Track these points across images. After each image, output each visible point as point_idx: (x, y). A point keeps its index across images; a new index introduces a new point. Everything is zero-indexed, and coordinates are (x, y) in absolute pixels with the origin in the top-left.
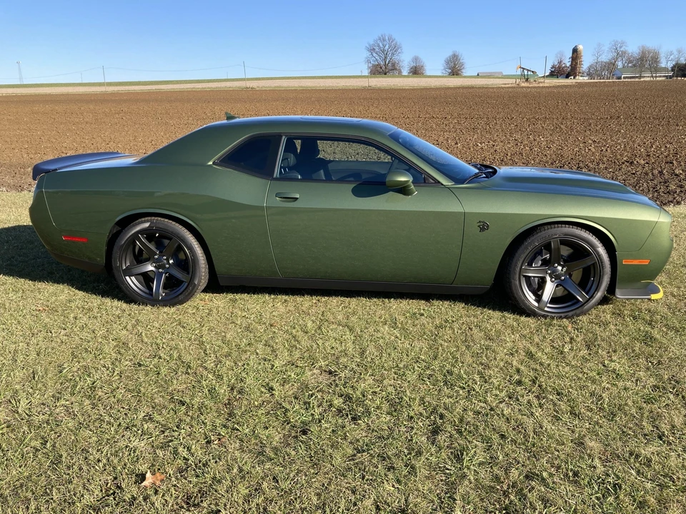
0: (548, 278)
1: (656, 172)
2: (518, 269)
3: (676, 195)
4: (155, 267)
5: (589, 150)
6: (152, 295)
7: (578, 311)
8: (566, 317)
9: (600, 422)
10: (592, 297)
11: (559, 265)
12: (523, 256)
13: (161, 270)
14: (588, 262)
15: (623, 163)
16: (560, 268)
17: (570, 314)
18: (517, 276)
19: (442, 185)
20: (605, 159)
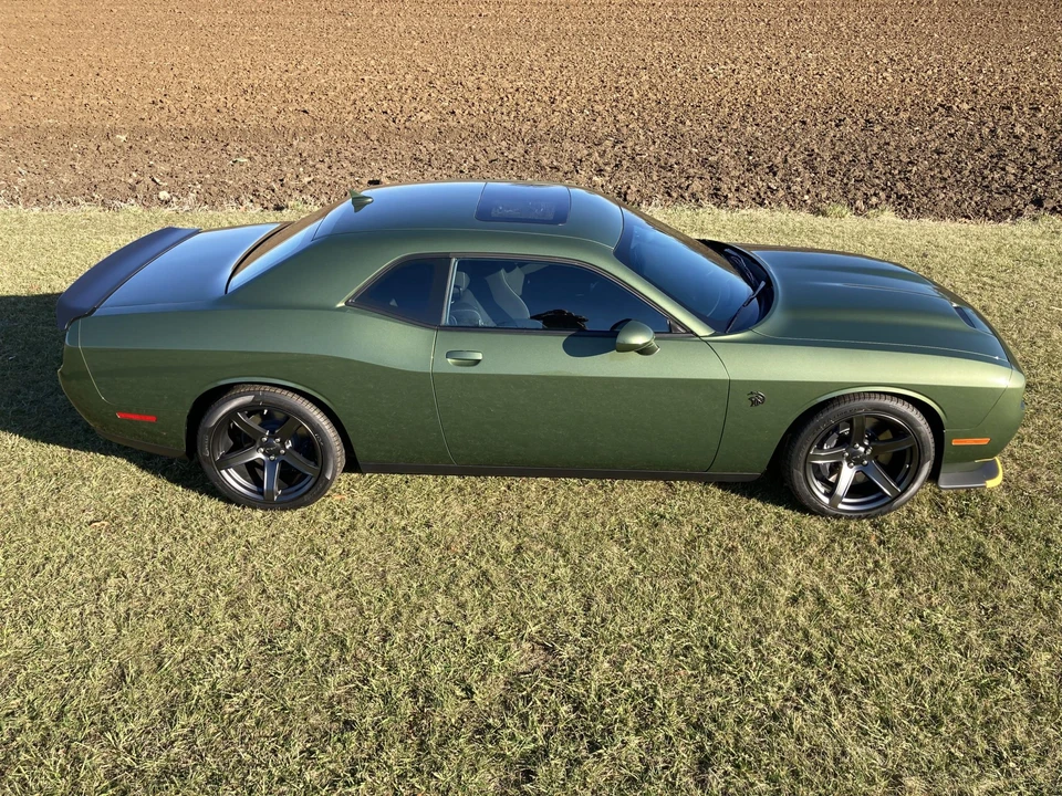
0: (845, 464)
1: (985, 131)
2: (803, 455)
3: (1016, 197)
4: (264, 453)
5: (884, 78)
6: (262, 493)
7: (884, 509)
8: (866, 517)
9: (921, 737)
10: (905, 491)
11: (862, 444)
12: (812, 438)
13: (272, 458)
14: (903, 445)
15: (936, 110)
16: (862, 449)
17: (873, 513)
18: (802, 465)
19: (697, 336)
20: (908, 101)
